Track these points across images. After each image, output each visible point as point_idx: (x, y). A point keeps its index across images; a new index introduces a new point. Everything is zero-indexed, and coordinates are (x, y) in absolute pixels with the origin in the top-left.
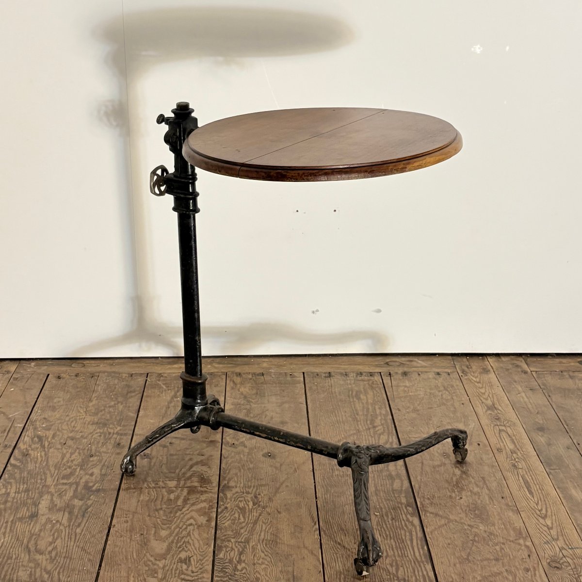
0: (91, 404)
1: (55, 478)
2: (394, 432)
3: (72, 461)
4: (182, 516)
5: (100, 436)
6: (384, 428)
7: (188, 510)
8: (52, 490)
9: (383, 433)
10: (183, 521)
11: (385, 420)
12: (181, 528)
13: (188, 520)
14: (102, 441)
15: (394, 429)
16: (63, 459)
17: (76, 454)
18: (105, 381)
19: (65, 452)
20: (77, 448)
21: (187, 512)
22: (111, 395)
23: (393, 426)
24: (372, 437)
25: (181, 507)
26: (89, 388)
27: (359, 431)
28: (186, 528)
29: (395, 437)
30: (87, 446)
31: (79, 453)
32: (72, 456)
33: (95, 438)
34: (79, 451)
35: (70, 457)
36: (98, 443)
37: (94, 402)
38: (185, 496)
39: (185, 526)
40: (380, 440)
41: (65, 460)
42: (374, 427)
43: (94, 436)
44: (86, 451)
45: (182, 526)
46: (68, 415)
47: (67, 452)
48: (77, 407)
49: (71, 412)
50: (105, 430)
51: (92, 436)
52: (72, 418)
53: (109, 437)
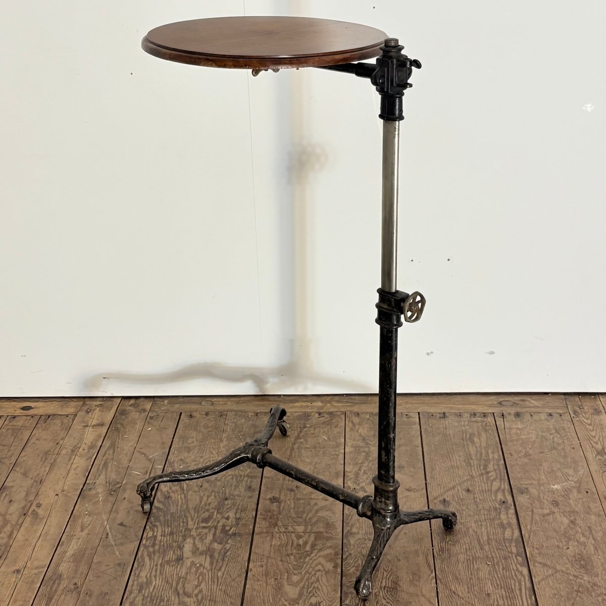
0: (222, 445)
1: (195, 521)
2: (507, 478)
3: (209, 504)
4: (311, 561)
5: (233, 478)
6: (496, 473)
7: (316, 555)
8: (193, 533)
9: (495, 479)
10: (312, 567)
11: (498, 465)
12: (310, 574)
13: (316, 565)
14: (234, 484)
15: (506, 475)
16: (200, 502)
17: (212, 497)
18: (232, 420)
19: (202, 495)
20: (213, 491)
21: (315, 558)
22: (240, 436)
23: (505, 471)
24: (485, 483)
25: (309, 553)
26: (219, 428)
27: (472, 477)
28: (315, 574)
29: (507, 483)
30: (222, 489)
31: (215, 496)
32: (209, 499)
33: (228, 481)
34: (215, 493)
35: (207, 500)
36: (231, 485)
37: (225, 443)
38: (313, 542)
39: (313, 572)
40: (493, 487)
41: (203, 503)
42: (488, 473)
43: (227, 479)
44: (221, 494)
45: (311, 572)
46: (201, 457)
47: (204, 495)
48: (210, 448)
49: (205, 452)
50: (237, 473)
51: (225, 478)
52: (206, 459)
53: (241, 480)
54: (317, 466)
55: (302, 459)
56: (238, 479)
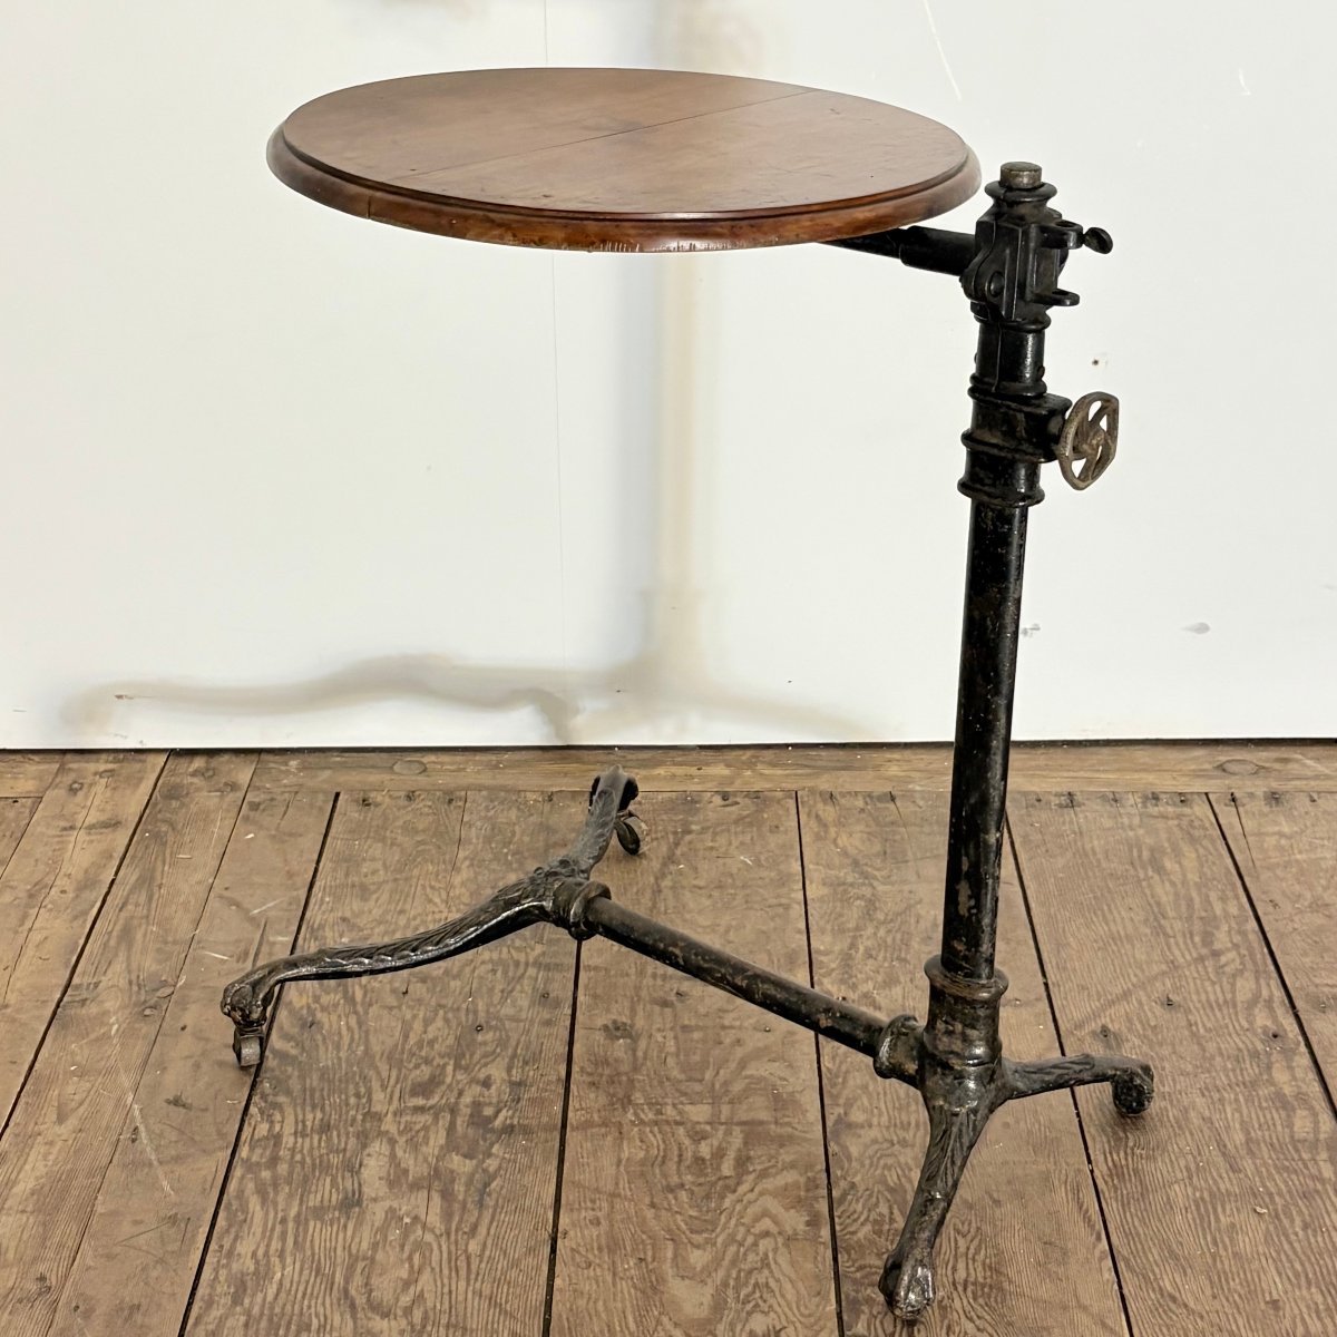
0: (457, 880)
1: (392, 1092)
2: (1271, 966)
3: (431, 1043)
4: (738, 1207)
5: (494, 971)
6: (1242, 956)
7: (752, 1190)
8: (389, 1125)
9: (1240, 972)
10: (743, 1224)
11: (1242, 933)
12: (741, 1244)
13: (757, 1219)
14: (499, 987)
15: (1269, 960)
16: (406, 1037)
17: (439, 1023)
18: (483, 814)
19: (408, 1017)
20: (440, 1006)
21: (751, 1196)
22: (507, 854)
23: (1264, 948)
24: (1213, 983)
25: (731, 1182)
26: (447, 832)
27: (1174, 966)
28: (755, 1244)
29: (1274, 983)
30: (464, 1001)
31: (447, 1020)
32: (430, 1029)
33: (480, 977)
34: (445, 1013)
35: (425, 1032)
36: (491, 990)
37: (466, 873)
38: (739, 1150)
39: (750, 1240)
41: (412, 1040)
42: (1216, 954)
43: (477, 972)
44: (463, 1014)
45: (745, 1240)
46: (402, 912)
47: (415, 1017)
48: (424, 887)
49: (410, 900)
50: (505, 955)
51: (474, 971)
52: (415, 918)
53: (519, 974)
54: (732, 936)
55: (688, 916)
56: (510, 974)
